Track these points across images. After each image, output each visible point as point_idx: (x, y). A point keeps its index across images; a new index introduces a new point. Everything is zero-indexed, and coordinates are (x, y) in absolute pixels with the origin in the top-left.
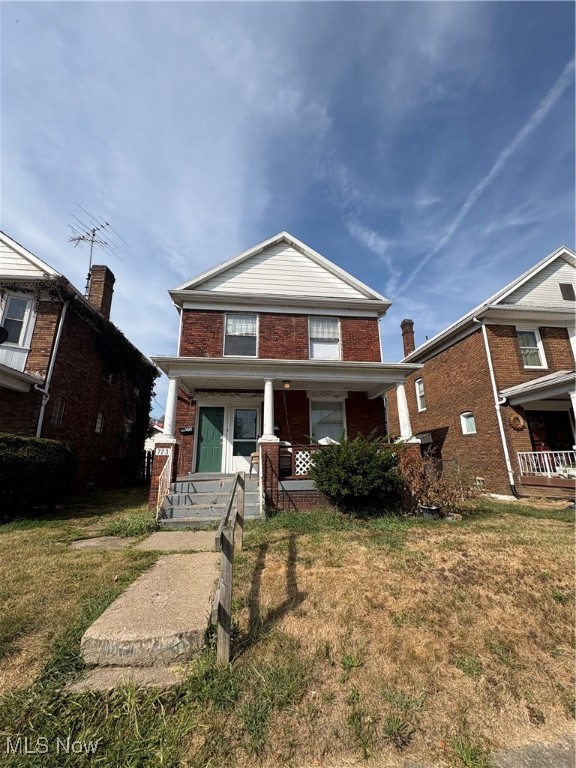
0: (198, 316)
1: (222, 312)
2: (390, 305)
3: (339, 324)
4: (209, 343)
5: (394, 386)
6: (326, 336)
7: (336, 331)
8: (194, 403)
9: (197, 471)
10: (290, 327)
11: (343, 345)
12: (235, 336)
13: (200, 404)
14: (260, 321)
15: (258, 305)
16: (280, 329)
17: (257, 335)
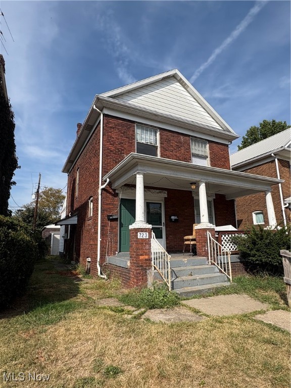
0: (116, 121)
1: (133, 122)
3: (208, 146)
4: (125, 146)
6: (200, 153)
7: (206, 150)
8: (116, 195)
9: (120, 252)
10: (180, 143)
11: (211, 161)
12: (143, 143)
14: (160, 134)
15: (160, 122)
16: (174, 144)
17: (158, 144)
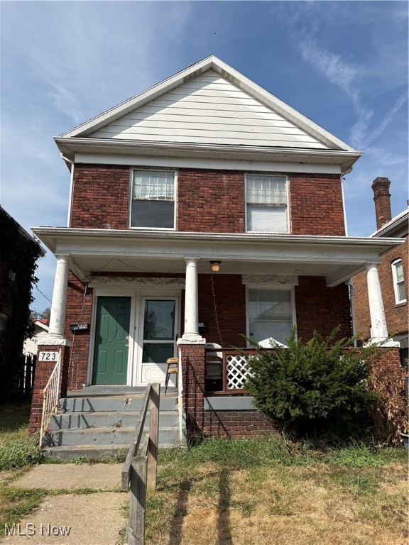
0: (94, 172)
1: (127, 167)
2: (358, 157)
3: (287, 184)
4: (110, 210)
5: (363, 268)
6: (269, 201)
7: (284, 193)
8: (90, 291)
9: (94, 383)
10: (221, 188)
11: (293, 213)
12: (145, 200)
13: (98, 293)
14: (179, 180)
15: (177, 158)
16: (207, 192)
17: (176, 199)
